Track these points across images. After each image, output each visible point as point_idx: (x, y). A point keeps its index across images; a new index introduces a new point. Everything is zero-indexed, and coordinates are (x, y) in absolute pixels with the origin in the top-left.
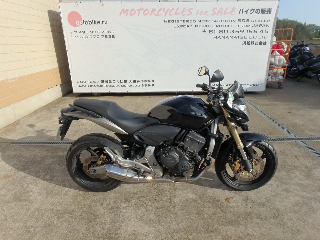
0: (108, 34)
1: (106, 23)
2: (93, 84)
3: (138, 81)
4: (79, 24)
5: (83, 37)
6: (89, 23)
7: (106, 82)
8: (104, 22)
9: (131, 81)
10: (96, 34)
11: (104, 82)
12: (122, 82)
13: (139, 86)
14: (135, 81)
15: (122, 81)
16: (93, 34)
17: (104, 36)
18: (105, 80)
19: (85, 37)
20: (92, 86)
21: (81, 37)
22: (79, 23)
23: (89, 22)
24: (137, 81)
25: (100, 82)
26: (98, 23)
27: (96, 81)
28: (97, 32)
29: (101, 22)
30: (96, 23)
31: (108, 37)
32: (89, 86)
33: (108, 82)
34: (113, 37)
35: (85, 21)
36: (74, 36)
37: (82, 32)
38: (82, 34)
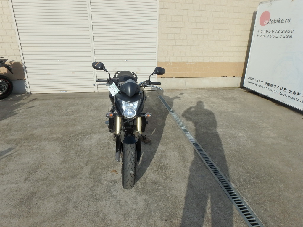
0: (287, 34)
1: (289, 21)
2: (258, 83)
3: (299, 94)
4: (266, 23)
5: (265, 36)
6: (275, 22)
7: (269, 84)
8: (287, 20)
9: (291, 91)
10: (277, 34)
11: (267, 84)
12: (282, 90)
13: (297, 100)
14: (295, 93)
15: (282, 88)
16: (274, 33)
17: (283, 36)
18: (268, 82)
19: (267, 36)
20: (257, 85)
21: (264, 36)
22: (267, 21)
23: (275, 20)
24: (297, 93)
25: (264, 83)
26: (282, 21)
27: (261, 81)
28: (277, 31)
29: (284, 21)
30: (280, 21)
31: (286, 36)
32: (255, 84)
33: (270, 85)
34: (291, 37)
35: (271, 20)
36: (259, 35)
37: (266, 31)
38: (265, 34)
